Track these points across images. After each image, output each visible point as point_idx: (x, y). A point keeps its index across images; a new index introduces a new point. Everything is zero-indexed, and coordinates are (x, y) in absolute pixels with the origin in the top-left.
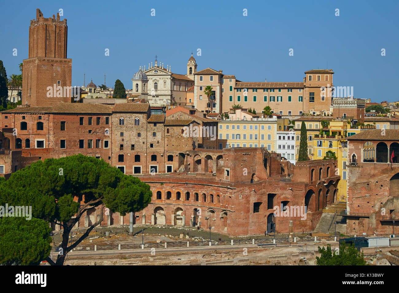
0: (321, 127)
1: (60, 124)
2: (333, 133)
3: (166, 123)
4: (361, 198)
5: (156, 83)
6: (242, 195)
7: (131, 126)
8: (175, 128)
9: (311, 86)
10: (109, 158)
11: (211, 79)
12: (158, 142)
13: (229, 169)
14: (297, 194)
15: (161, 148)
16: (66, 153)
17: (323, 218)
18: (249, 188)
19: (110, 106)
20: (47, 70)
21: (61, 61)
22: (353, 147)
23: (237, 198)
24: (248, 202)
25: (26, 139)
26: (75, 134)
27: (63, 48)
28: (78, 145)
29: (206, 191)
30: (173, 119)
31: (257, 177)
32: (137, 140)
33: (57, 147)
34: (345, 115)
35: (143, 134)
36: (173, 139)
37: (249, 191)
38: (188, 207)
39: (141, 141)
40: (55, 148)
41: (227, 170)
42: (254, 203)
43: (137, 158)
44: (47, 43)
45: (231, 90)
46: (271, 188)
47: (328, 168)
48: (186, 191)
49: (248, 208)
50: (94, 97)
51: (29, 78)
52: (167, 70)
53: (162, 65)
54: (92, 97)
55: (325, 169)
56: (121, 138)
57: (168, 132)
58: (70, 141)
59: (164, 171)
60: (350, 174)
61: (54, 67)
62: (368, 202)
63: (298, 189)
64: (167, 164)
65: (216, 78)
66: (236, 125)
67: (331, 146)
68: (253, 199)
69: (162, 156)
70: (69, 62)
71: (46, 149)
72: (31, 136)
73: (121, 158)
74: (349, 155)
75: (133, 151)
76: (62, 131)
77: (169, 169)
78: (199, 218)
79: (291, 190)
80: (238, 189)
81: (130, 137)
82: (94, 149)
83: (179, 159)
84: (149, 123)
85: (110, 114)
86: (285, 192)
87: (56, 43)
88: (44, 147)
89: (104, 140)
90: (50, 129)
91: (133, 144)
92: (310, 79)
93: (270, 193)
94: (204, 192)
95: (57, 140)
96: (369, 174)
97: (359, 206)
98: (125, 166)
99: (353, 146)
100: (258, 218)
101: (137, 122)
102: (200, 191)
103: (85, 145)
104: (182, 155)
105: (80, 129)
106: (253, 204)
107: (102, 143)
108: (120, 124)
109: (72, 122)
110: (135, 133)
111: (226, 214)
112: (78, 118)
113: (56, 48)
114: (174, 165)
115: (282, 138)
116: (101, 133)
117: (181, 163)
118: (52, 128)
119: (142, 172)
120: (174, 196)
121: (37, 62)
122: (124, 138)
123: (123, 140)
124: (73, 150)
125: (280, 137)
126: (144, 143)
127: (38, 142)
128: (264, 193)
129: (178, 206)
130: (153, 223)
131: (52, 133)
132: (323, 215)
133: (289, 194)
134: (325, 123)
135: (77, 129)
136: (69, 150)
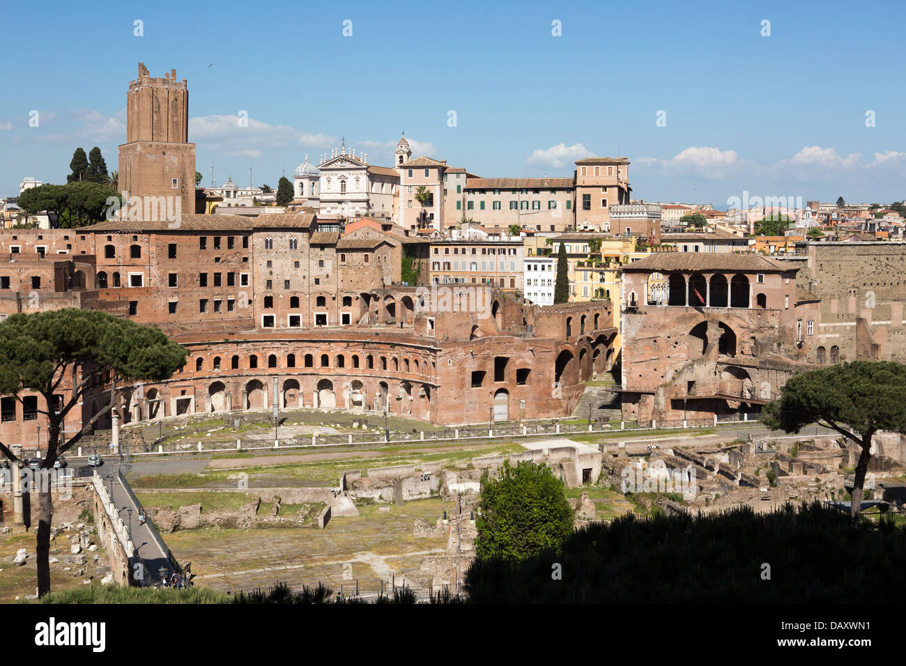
0: (588, 250)
1: (167, 249)
2: (606, 258)
3: (339, 245)
4: (644, 363)
5: (343, 181)
6: (453, 359)
7: (284, 250)
8: (354, 254)
9: (585, 184)
10: (250, 302)
11: (427, 175)
12: (327, 275)
13: (433, 319)
14: (542, 357)
15: (332, 286)
16: (178, 295)
17: (587, 395)
18: (464, 348)
19: (252, 218)
20: (155, 162)
21: (178, 148)
22: (632, 282)
23: (444, 364)
24: (462, 371)
25: (113, 272)
26: (193, 264)
27: (182, 127)
28: (199, 282)
29: (398, 353)
30: (355, 238)
31: (481, 331)
32: (294, 272)
33: (163, 286)
34: (628, 229)
35: (303, 263)
36: (352, 271)
37: (463, 353)
38: (371, 379)
39: (299, 274)
40: (159, 287)
41: (430, 320)
42: (473, 373)
43: (295, 302)
44: (155, 118)
45: (459, 191)
46: (499, 348)
47: (597, 315)
48: (368, 354)
49: (463, 379)
50: (233, 205)
51: (128, 174)
52: (361, 161)
53: (352, 151)
54: (229, 205)
55: (590, 317)
56: (268, 270)
57: (343, 259)
58: (184, 275)
59: (338, 323)
60: (627, 324)
61: (166, 157)
62: (655, 370)
63: (544, 350)
64: (343, 311)
65: (434, 173)
66: (460, 248)
67: (602, 280)
68: (472, 366)
69: (334, 299)
70: (191, 148)
71: (145, 288)
72: (121, 268)
73: (268, 302)
74: (625, 294)
75: (287, 291)
76: (172, 260)
77: (346, 319)
78: (388, 397)
79: (532, 351)
80: (447, 350)
81: (283, 268)
82: (224, 288)
83: (361, 302)
84: (313, 246)
85: (250, 233)
86: (523, 354)
87: (170, 117)
88: (143, 286)
89: (241, 274)
90: (151, 256)
91: (288, 279)
92: (584, 174)
93: (499, 355)
94: (394, 355)
95: (164, 273)
96: (657, 324)
97: (640, 376)
98: (275, 315)
99: (632, 279)
100: (479, 397)
101: (293, 244)
102: (388, 354)
103: (210, 280)
104: (366, 297)
105: (200, 256)
106: (471, 375)
107: (238, 277)
108: (267, 247)
109: (188, 245)
110: (290, 262)
111: (427, 391)
112: (197, 239)
113: (170, 126)
114: (354, 311)
115: (532, 268)
116: (235, 262)
117: (364, 310)
118: (154, 255)
119: (303, 323)
120: (348, 362)
121: (139, 148)
122: (273, 271)
123: (271, 273)
124: (190, 289)
125: (529, 267)
126: (304, 277)
127: (133, 277)
128: (489, 357)
129: (355, 378)
130: (316, 405)
131: (154, 262)
132: (587, 390)
133: (530, 358)
134: (595, 243)
135: (197, 256)
136: (184, 290)
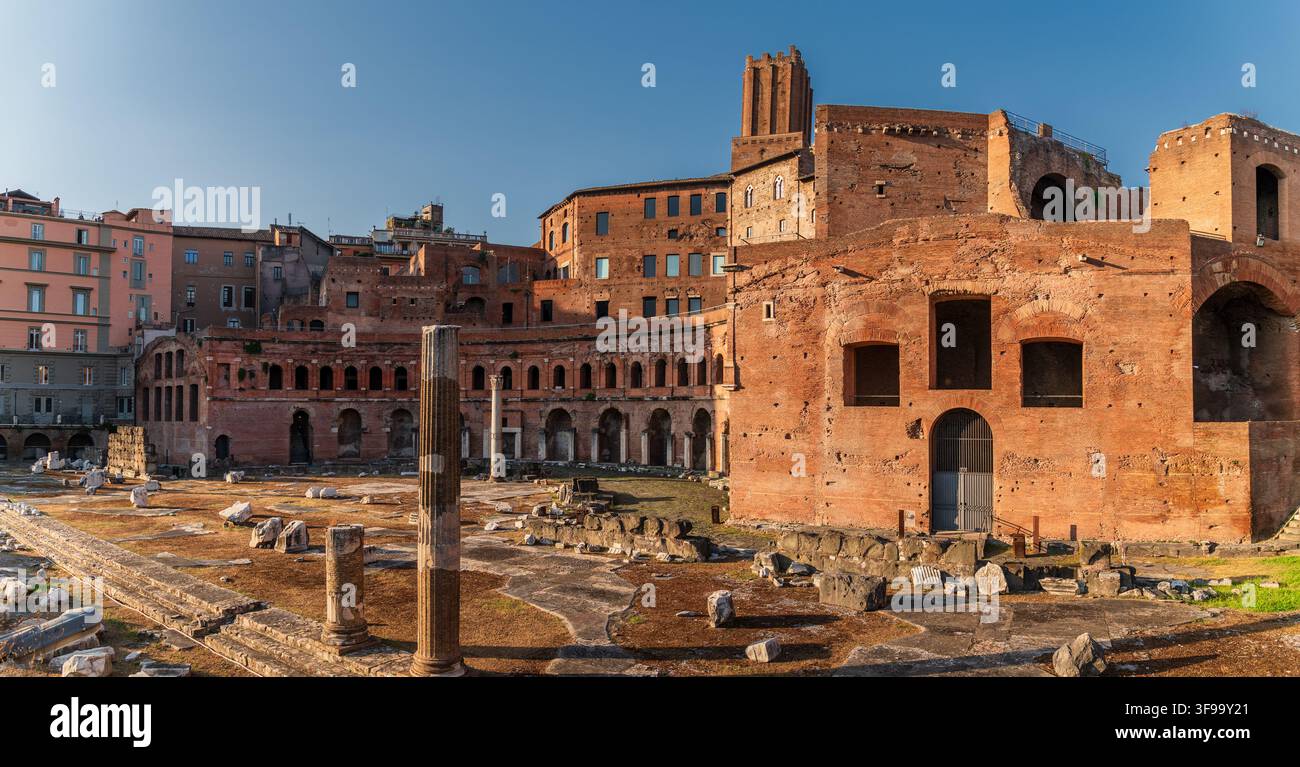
1: (594, 220)
6: (778, 302)
7: (766, 204)
14: (1128, 293)
16: (609, 290)
21: (779, 141)
23: (751, 317)
24: (812, 339)
25: (554, 267)
26: (633, 241)
28: (642, 269)
33: (587, 276)
35: (791, 218)
37: (811, 278)
40: (583, 278)
42: (849, 348)
46: (946, 260)
49: (812, 371)
58: (620, 260)
61: (765, 154)
68: (840, 325)
72: (557, 259)
76: (601, 237)
80: (759, 271)
85: (727, 183)
86: (1050, 282)
89: (714, 253)
90: (575, 235)
93: (945, 285)
95: (589, 258)
100: (873, 435)
101: (778, 191)
103: (659, 268)
105: (645, 228)
106: (839, 353)
107: (706, 261)
108: (746, 207)
109: (625, 213)
110: (774, 222)
112: (639, 200)
116: (702, 235)
124: (626, 281)
128: (908, 291)
131: (576, 242)
135: (638, 228)
136: (618, 282)
